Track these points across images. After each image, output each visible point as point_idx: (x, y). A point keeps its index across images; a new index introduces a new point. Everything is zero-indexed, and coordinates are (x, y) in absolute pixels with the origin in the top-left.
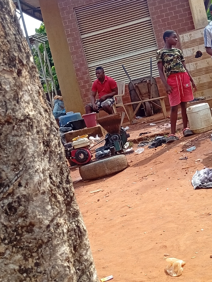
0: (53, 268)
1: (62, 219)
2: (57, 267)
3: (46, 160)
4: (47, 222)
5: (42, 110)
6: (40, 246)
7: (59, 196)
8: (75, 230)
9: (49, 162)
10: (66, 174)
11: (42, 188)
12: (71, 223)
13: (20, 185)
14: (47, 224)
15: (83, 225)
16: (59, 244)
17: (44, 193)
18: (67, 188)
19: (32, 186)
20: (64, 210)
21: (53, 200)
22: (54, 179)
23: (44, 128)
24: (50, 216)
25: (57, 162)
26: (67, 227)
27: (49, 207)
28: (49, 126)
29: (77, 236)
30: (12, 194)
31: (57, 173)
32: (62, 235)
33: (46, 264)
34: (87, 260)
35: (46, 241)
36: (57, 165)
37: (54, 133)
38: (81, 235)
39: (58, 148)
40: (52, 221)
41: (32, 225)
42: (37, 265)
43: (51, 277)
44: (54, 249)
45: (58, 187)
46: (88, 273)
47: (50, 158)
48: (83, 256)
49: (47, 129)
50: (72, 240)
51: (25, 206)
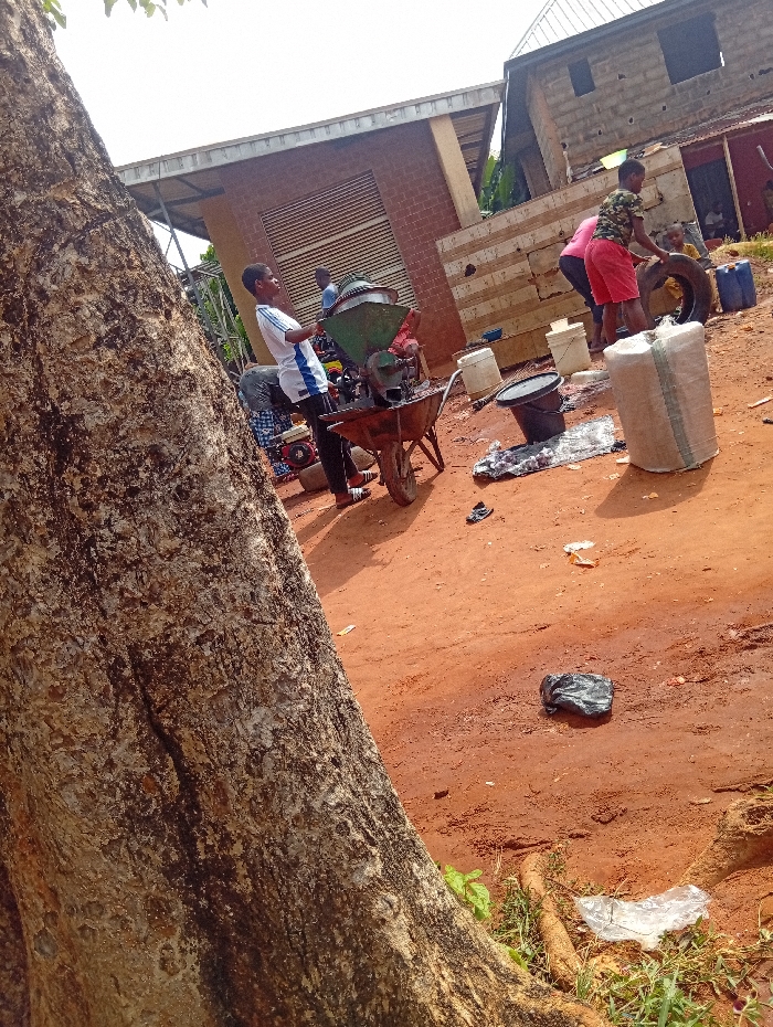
0: (246, 564)
1: (251, 504)
2: (252, 564)
3: (221, 430)
6: (227, 539)
7: (244, 476)
8: (272, 519)
9: (226, 431)
11: (219, 464)
12: (266, 511)
13: (188, 462)
14: (232, 510)
16: (251, 535)
17: (222, 471)
19: (205, 463)
20: (253, 493)
21: (237, 479)
24: (235, 500)
25: (237, 431)
26: (260, 515)
27: (232, 489)
28: (220, 385)
29: (277, 527)
30: (180, 474)
31: (238, 446)
32: (254, 524)
33: (237, 561)
34: (293, 557)
35: (233, 531)
36: (237, 436)
37: (228, 394)
38: (282, 527)
39: (236, 414)
40: (238, 506)
41: (212, 512)
42: (225, 562)
43: (246, 576)
46: (298, 574)
47: (225, 427)
48: (287, 552)
49: (217, 388)
50: (271, 533)
51: (199, 488)
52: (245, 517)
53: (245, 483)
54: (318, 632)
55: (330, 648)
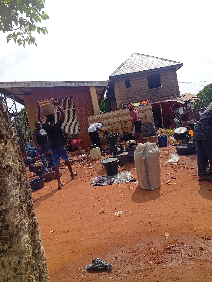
0: (18, 248)
1: (25, 220)
2: (21, 248)
3: (18, 188)
4: (16, 223)
5: (18, 161)
6: (12, 237)
7: (24, 208)
8: (32, 224)
9: (20, 189)
10: (29, 194)
11: (15, 205)
13: (2, 204)
14: (16, 224)
15: (37, 221)
17: (15, 207)
18: (29, 202)
19: (9, 204)
21: (21, 210)
22: (22, 198)
23: (18, 171)
24: (19, 220)
25: (25, 188)
26: (28, 223)
27: (18, 214)
28: (21, 170)
29: (34, 228)
31: (24, 194)
32: (25, 229)
33: (15, 246)
34: (38, 240)
37: (24, 173)
38: (36, 227)
39: (26, 181)
40: (19, 222)
41: (8, 226)
42: (10, 247)
43: (17, 253)
44: (20, 237)
45: (24, 202)
46: (39, 247)
47: (20, 187)
49: (20, 171)
50: (31, 230)
52: (22, 226)
53: (24, 211)
54: (43, 272)
55: (47, 278)
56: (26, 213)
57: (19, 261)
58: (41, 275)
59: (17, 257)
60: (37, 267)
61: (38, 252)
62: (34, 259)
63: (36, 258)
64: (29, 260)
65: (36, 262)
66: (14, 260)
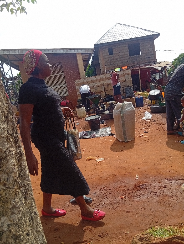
3: (6, 124)
4: (5, 150)
5: (5, 103)
7: (11, 139)
8: (19, 153)
9: (7, 125)
10: (15, 130)
11: (3, 135)
12: (17, 150)
16: (10, 159)
17: (3, 138)
18: (16, 136)
20: (13, 145)
21: (8, 140)
22: (9, 132)
23: (5, 111)
26: (15, 152)
27: (6, 143)
29: (20, 156)
33: (4, 167)
34: (24, 165)
35: (4, 157)
36: (11, 126)
38: (22, 155)
39: (12, 119)
43: (6, 172)
44: (8, 161)
46: (24, 171)
48: (22, 164)
49: (7, 111)
52: (9, 153)
53: (11, 141)
54: (28, 190)
55: (31, 195)
56: (13, 144)
57: (7, 178)
58: (26, 191)
59: (6, 175)
60: (23, 185)
61: (24, 175)
62: (21, 179)
63: (22, 178)
64: (16, 178)
65: (22, 182)
66: (4, 177)
